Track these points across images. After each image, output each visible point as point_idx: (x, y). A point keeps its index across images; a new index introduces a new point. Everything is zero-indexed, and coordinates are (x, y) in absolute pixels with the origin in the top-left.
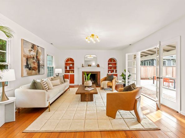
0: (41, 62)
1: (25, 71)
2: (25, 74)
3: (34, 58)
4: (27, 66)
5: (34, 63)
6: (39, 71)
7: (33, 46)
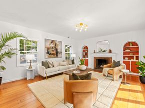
0: (59, 50)
1: (47, 55)
2: (47, 57)
3: (53, 48)
4: (48, 53)
5: (53, 51)
6: (57, 56)
7: (52, 42)
